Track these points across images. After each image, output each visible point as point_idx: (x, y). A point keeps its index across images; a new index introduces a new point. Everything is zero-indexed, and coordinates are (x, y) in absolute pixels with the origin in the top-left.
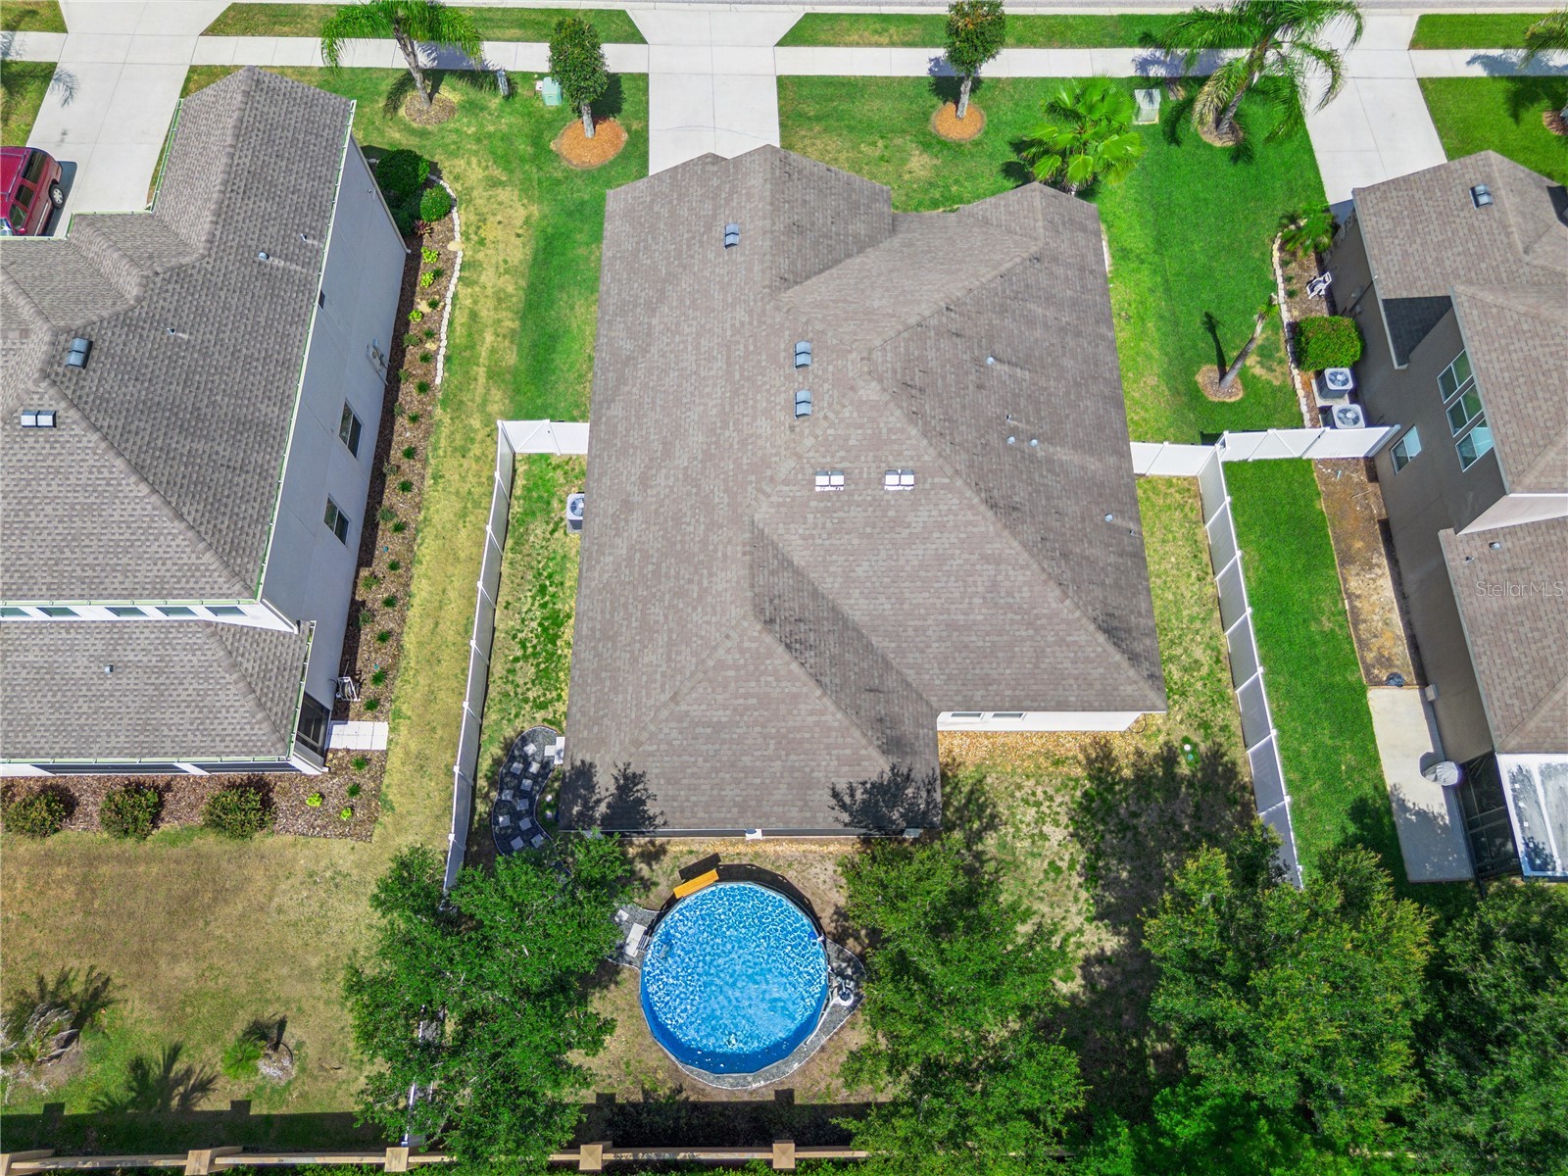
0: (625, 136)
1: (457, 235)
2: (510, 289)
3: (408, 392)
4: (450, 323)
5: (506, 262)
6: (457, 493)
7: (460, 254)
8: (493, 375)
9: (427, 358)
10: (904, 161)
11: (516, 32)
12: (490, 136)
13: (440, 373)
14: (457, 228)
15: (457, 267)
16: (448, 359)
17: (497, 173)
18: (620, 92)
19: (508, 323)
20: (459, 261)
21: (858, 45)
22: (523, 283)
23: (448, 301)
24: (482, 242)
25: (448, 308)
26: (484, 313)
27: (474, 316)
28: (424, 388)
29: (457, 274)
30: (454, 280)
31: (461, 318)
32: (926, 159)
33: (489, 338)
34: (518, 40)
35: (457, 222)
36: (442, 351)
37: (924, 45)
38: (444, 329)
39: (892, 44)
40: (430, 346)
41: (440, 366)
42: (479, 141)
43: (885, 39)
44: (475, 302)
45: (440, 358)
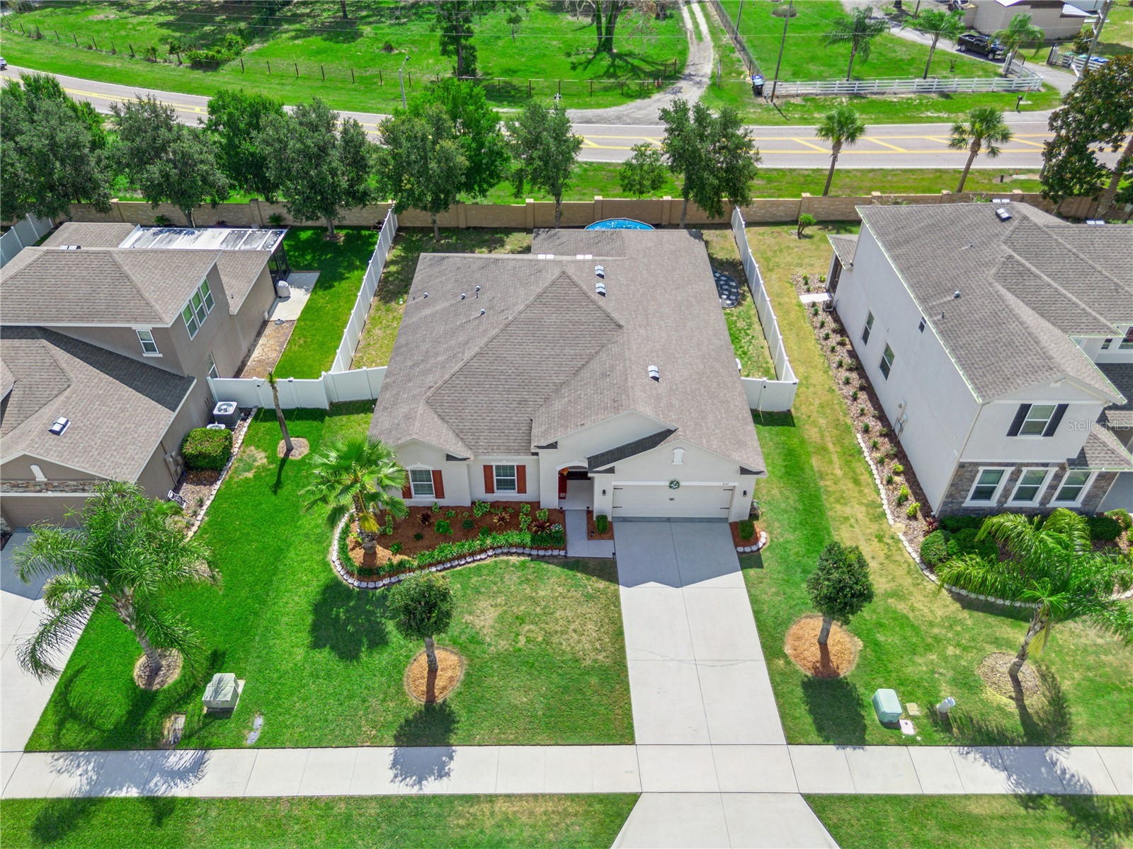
0: (788, 650)
1: (902, 538)
2: (838, 506)
3: (876, 426)
4: (871, 474)
5: (851, 526)
6: (815, 386)
7: (891, 522)
8: (822, 450)
9: (875, 447)
10: (501, 619)
11: (975, 809)
12: (929, 648)
13: (860, 440)
14: (906, 544)
15: (888, 512)
16: (861, 452)
17: (901, 607)
18: (811, 712)
19: (829, 483)
20: (889, 516)
21: (535, 797)
22: (831, 513)
23: (881, 486)
24: (880, 538)
25: (878, 482)
26: (851, 485)
27: (856, 482)
28: (866, 430)
29: (885, 507)
30: (885, 502)
31: (865, 478)
32: (479, 623)
33: (839, 472)
34: (967, 797)
35: (910, 550)
36: (866, 454)
37: (452, 799)
38: (873, 467)
39: (491, 798)
40: (878, 455)
41: (863, 445)
42: (937, 639)
43: (500, 806)
44: (860, 491)
45: (865, 449)
